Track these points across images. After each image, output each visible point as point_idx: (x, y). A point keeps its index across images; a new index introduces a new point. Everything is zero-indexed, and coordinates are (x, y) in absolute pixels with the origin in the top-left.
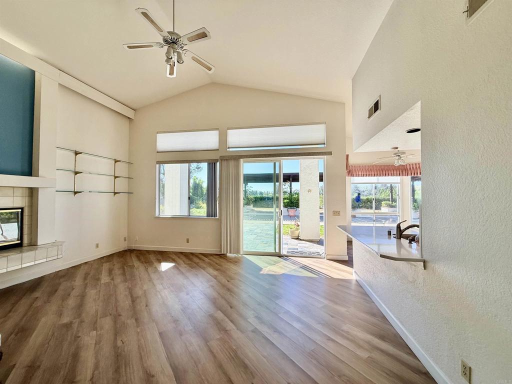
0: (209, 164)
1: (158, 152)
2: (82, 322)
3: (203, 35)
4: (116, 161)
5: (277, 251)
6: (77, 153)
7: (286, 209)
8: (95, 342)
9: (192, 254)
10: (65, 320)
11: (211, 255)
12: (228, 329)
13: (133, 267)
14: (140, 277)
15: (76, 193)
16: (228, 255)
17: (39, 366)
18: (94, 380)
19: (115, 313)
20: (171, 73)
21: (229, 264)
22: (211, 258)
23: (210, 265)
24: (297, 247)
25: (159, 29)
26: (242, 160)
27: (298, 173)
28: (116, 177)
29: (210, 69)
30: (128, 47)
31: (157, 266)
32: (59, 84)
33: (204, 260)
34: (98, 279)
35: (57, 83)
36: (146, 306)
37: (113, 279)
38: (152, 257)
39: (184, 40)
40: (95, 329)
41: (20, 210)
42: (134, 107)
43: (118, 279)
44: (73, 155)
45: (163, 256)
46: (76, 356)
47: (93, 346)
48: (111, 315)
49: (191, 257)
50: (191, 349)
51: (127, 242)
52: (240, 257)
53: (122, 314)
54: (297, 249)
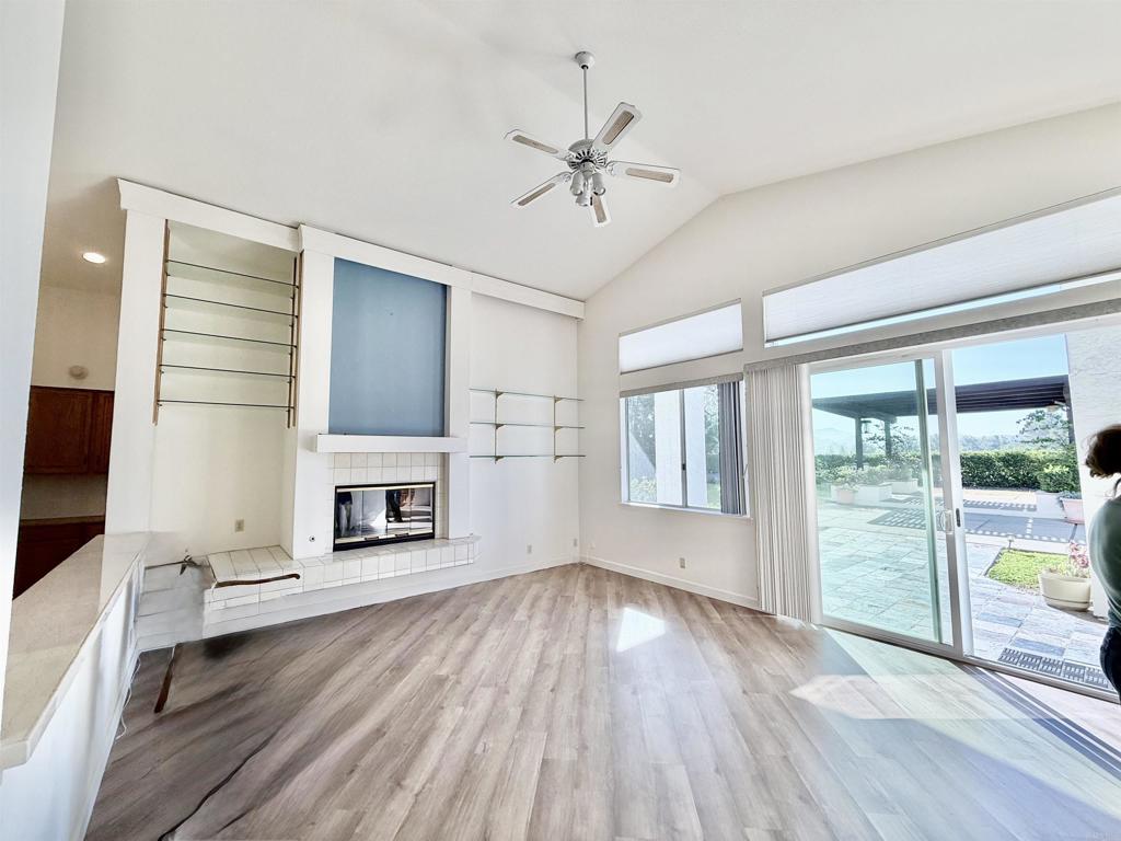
0: (721, 386)
1: (622, 373)
2: (458, 682)
3: (626, 119)
4: (557, 400)
5: (948, 639)
6: (498, 394)
7: (1053, 497)
8: (452, 727)
9: (691, 596)
10: (443, 672)
11: (735, 608)
12: (680, 826)
13: (569, 600)
14: (570, 625)
15: (498, 458)
16: (780, 617)
17: (385, 733)
18: (420, 798)
19: (503, 685)
20: (601, 218)
21: (769, 644)
22: (731, 615)
23: (720, 632)
24: (1064, 643)
25: (552, 151)
26: (805, 367)
27: (1066, 377)
28: (556, 428)
29: (669, 179)
30: (519, 203)
31: (609, 609)
32: (473, 293)
33: (708, 617)
34: (514, 611)
35: (470, 293)
36: (552, 690)
37: (530, 617)
38: (610, 588)
39: (598, 148)
40: (465, 704)
41: (431, 486)
42: (582, 297)
43: (538, 620)
44: (493, 397)
45: (633, 588)
46: (423, 740)
47: (449, 732)
48: (496, 685)
49: (686, 601)
50: (579, 830)
51: (578, 548)
52: (814, 633)
53: (511, 691)
54: (1062, 651)
